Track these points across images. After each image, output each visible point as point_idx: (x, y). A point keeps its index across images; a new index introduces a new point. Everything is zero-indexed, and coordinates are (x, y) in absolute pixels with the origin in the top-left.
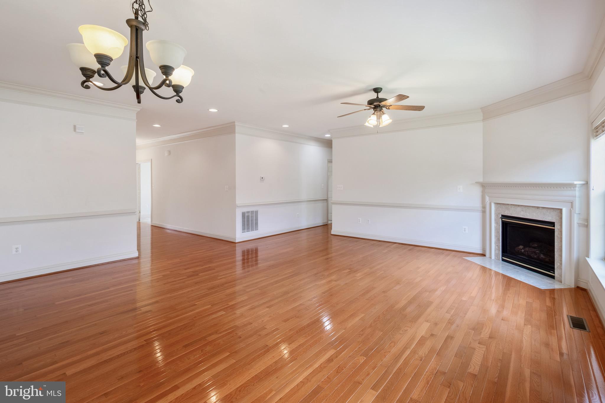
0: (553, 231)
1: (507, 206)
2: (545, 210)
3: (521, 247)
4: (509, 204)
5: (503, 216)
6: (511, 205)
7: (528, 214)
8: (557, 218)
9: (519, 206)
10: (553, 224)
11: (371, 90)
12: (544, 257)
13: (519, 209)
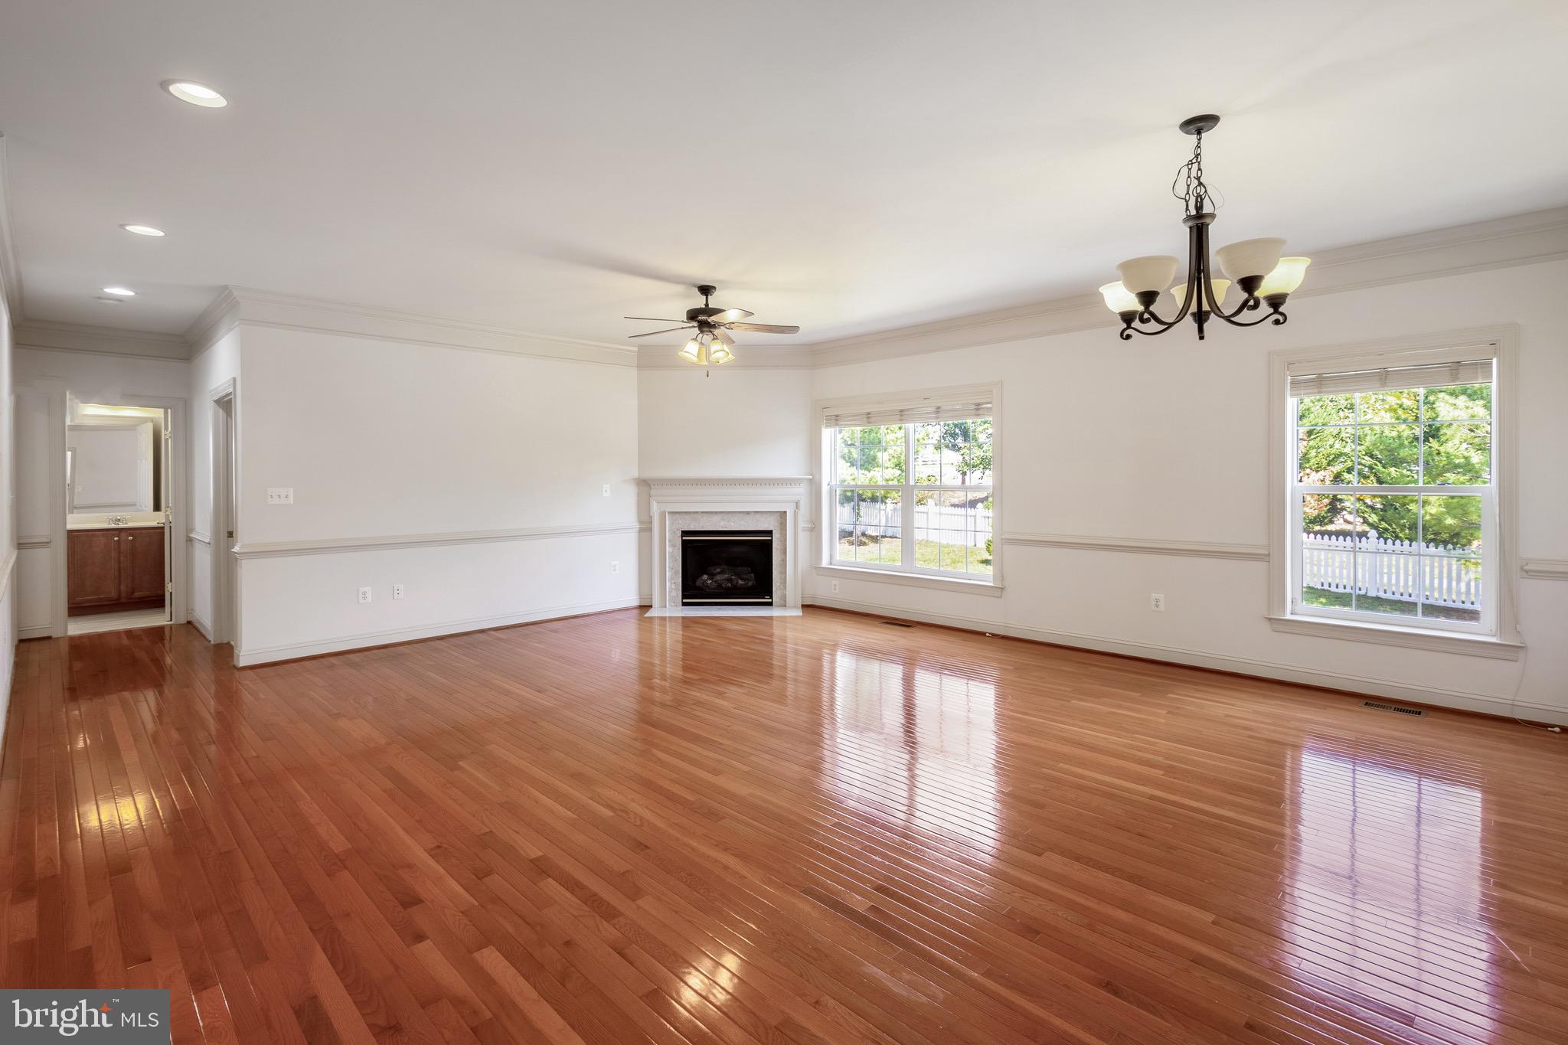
0: (769, 544)
1: (695, 516)
2: (758, 516)
3: (705, 577)
4: (697, 512)
5: (685, 533)
6: (703, 512)
7: (732, 524)
8: (776, 524)
9: (716, 513)
10: (769, 533)
11: (695, 286)
12: (742, 583)
13: (716, 518)
